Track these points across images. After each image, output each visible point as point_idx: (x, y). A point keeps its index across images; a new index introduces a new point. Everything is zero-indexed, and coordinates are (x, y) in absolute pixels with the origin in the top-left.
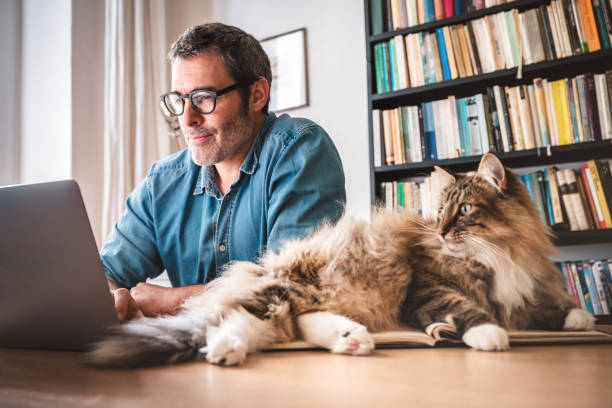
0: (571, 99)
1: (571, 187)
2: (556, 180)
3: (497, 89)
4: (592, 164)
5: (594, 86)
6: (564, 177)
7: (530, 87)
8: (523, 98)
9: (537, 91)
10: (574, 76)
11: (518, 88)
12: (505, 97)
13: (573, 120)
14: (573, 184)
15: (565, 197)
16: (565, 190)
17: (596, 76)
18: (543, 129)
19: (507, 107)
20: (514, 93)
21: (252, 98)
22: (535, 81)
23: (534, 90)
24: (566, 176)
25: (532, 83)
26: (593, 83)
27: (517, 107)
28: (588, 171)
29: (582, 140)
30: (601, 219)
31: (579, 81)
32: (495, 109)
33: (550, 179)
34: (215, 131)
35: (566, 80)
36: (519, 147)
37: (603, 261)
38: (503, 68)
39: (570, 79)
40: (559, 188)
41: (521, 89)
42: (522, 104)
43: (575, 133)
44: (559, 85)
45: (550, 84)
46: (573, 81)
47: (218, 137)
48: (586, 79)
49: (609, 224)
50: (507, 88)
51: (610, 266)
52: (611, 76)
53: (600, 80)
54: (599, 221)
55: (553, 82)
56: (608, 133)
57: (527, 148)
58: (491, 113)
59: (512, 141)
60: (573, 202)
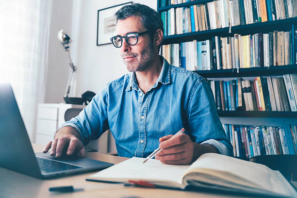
0: (251, 45)
1: (248, 89)
2: (241, 85)
3: (216, 38)
4: (259, 78)
5: (263, 40)
6: (245, 84)
7: (232, 38)
8: (228, 43)
9: (236, 40)
10: (254, 34)
11: (226, 38)
12: (220, 42)
13: (251, 56)
14: (249, 88)
15: (245, 94)
16: (244, 90)
17: (264, 35)
18: (237, 60)
19: (220, 47)
20: (224, 40)
21: (155, 39)
22: (235, 35)
23: (234, 40)
24: (246, 84)
25: (233, 36)
26: (263, 38)
27: (225, 48)
28: (256, 82)
29: (254, 66)
30: (260, 106)
31: (256, 36)
32: (215, 48)
33: (239, 84)
34: (137, 55)
35: (250, 35)
36: (224, 68)
37: (259, 127)
38: (220, 27)
39: (252, 35)
40: (242, 89)
41: (228, 38)
42: (228, 46)
43: (251, 63)
44: (246, 38)
45: (242, 37)
46: (253, 36)
47: (139, 58)
48: (259, 36)
49: (264, 109)
50: (221, 38)
51: (263, 130)
52: (271, 35)
53: (266, 37)
54: (259, 107)
55: (244, 36)
56: (267, 64)
57: (228, 68)
58: (213, 50)
59: (221, 65)
60: (248, 96)
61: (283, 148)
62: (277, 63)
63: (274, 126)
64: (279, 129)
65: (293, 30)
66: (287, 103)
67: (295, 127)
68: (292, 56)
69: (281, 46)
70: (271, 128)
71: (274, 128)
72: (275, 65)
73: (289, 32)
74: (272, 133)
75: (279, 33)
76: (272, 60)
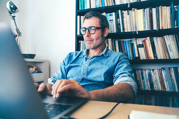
0: (144, 16)
1: (141, 45)
2: (137, 43)
3: (120, 11)
4: (148, 38)
5: (152, 12)
6: (139, 42)
7: (130, 11)
8: (128, 14)
9: (133, 12)
10: (146, 8)
11: (127, 11)
12: (122, 14)
13: (144, 23)
15: (139, 48)
16: (139, 46)
17: (153, 9)
18: (134, 26)
19: (123, 17)
20: (125, 12)
22: (132, 9)
23: (132, 12)
26: (152, 11)
27: (126, 18)
28: (147, 40)
29: (147, 30)
31: (147, 10)
32: (119, 18)
33: (134, 42)
35: (143, 9)
36: (126, 31)
37: (149, 69)
38: (123, 3)
39: (144, 9)
40: (137, 45)
41: (128, 11)
42: (128, 16)
43: (145, 27)
44: (140, 11)
45: (137, 10)
46: (145, 10)
48: (149, 10)
49: (153, 58)
50: (123, 11)
51: (152, 71)
52: (158, 9)
53: (154, 10)
54: (150, 57)
55: (139, 10)
56: (155, 28)
57: (129, 31)
58: (117, 19)
59: (124, 29)
60: (141, 50)
61: (165, 82)
62: (162, 27)
63: (159, 69)
64: (162, 71)
65: (173, 6)
66: (168, 54)
67: (173, 69)
68: (172, 23)
69: (165, 16)
70: (156, 70)
71: (159, 70)
72: (161, 28)
73: (170, 7)
74: (157, 73)
75: (163, 7)
76: (158, 25)
